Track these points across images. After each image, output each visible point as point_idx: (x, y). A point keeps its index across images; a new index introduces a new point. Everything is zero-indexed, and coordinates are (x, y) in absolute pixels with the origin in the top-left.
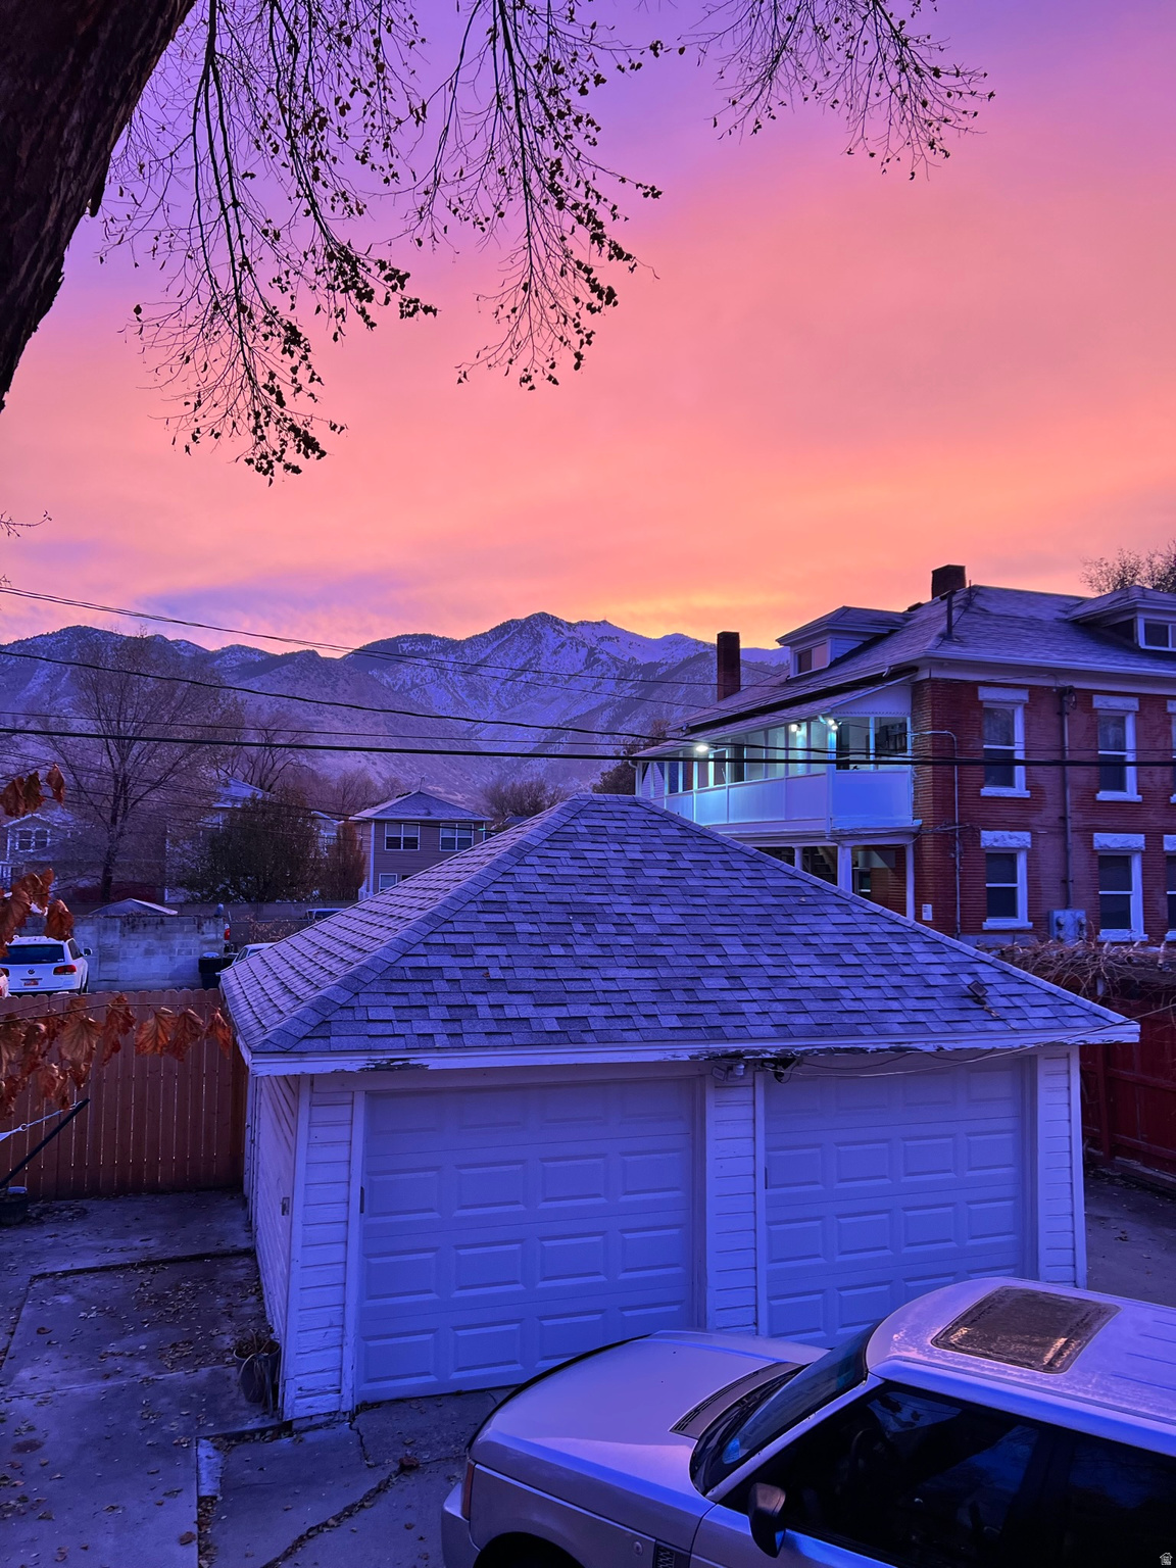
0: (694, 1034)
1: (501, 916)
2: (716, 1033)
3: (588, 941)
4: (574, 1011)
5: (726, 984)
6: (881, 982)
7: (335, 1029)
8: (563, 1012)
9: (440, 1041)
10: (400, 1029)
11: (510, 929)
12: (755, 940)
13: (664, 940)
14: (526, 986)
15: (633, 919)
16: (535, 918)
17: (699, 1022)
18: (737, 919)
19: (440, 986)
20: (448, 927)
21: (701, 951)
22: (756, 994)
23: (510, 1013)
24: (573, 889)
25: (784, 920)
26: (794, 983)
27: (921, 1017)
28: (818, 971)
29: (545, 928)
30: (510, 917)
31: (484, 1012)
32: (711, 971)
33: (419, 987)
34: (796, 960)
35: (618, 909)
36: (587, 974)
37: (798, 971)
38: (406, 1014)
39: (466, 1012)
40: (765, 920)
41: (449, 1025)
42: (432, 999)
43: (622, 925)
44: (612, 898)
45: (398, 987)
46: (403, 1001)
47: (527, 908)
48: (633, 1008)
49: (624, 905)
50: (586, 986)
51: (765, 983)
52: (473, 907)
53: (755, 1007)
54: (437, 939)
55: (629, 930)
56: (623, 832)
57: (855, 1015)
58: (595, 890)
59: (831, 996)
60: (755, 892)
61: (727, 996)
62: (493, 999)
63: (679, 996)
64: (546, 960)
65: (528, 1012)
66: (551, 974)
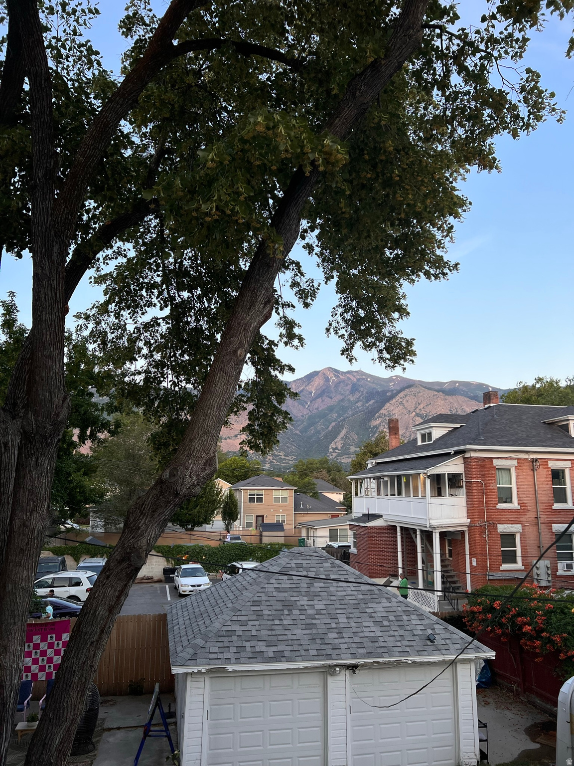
0: (321, 657)
1: (258, 607)
2: (329, 657)
3: (288, 617)
4: (280, 648)
5: (336, 636)
6: (396, 633)
7: (199, 656)
8: (275, 649)
9: (233, 661)
10: (220, 656)
11: (260, 613)
12: (351, 615)
13: (317, 616)
14: (264, 638)
15: (306, 607)
16: (270, 608)
17: (324, 653)
18: (346, 606)
19: (234, 638)
20: (238, 613)
21: (329, 621)
22: (347, 640)
23: (257, 649)
24: (286, 594)
25: (364, 606)
26: (362, 635)
27: (408, 649)
28: (373, 629)
29: (274, 612)
30: (262, 607)
31: (248, 649)
32: (332, 630)
33: (227, 639)
34: (365, 624)
35: (302, 603)
36: (287, 632)
37: (365, 629)
38: (222, 650)
39: (243, 649)
40: (356, 607)
41: (236, 654)
42: (231, 643)
43: (302, 610)
44: (301, 597)
45: (220, 639)
46: (221, 645)
47: (268, 603)
48: (301, 647)
49: (304, 601)
50: (285, 638)
51: (351, 635)
52: (249, 604)
53: (345, 646)
54: (235, 618)
55: (304, 612)
56: (309, 565)
57: (383, 648)
58: (295, 594)
59: (374, 640)
60: (355, 593)
61: (336, 641)
62: (253, 643)
63: (319, 641)
64: (273, 626)
65: (264, 649)
66: (274, 633)
